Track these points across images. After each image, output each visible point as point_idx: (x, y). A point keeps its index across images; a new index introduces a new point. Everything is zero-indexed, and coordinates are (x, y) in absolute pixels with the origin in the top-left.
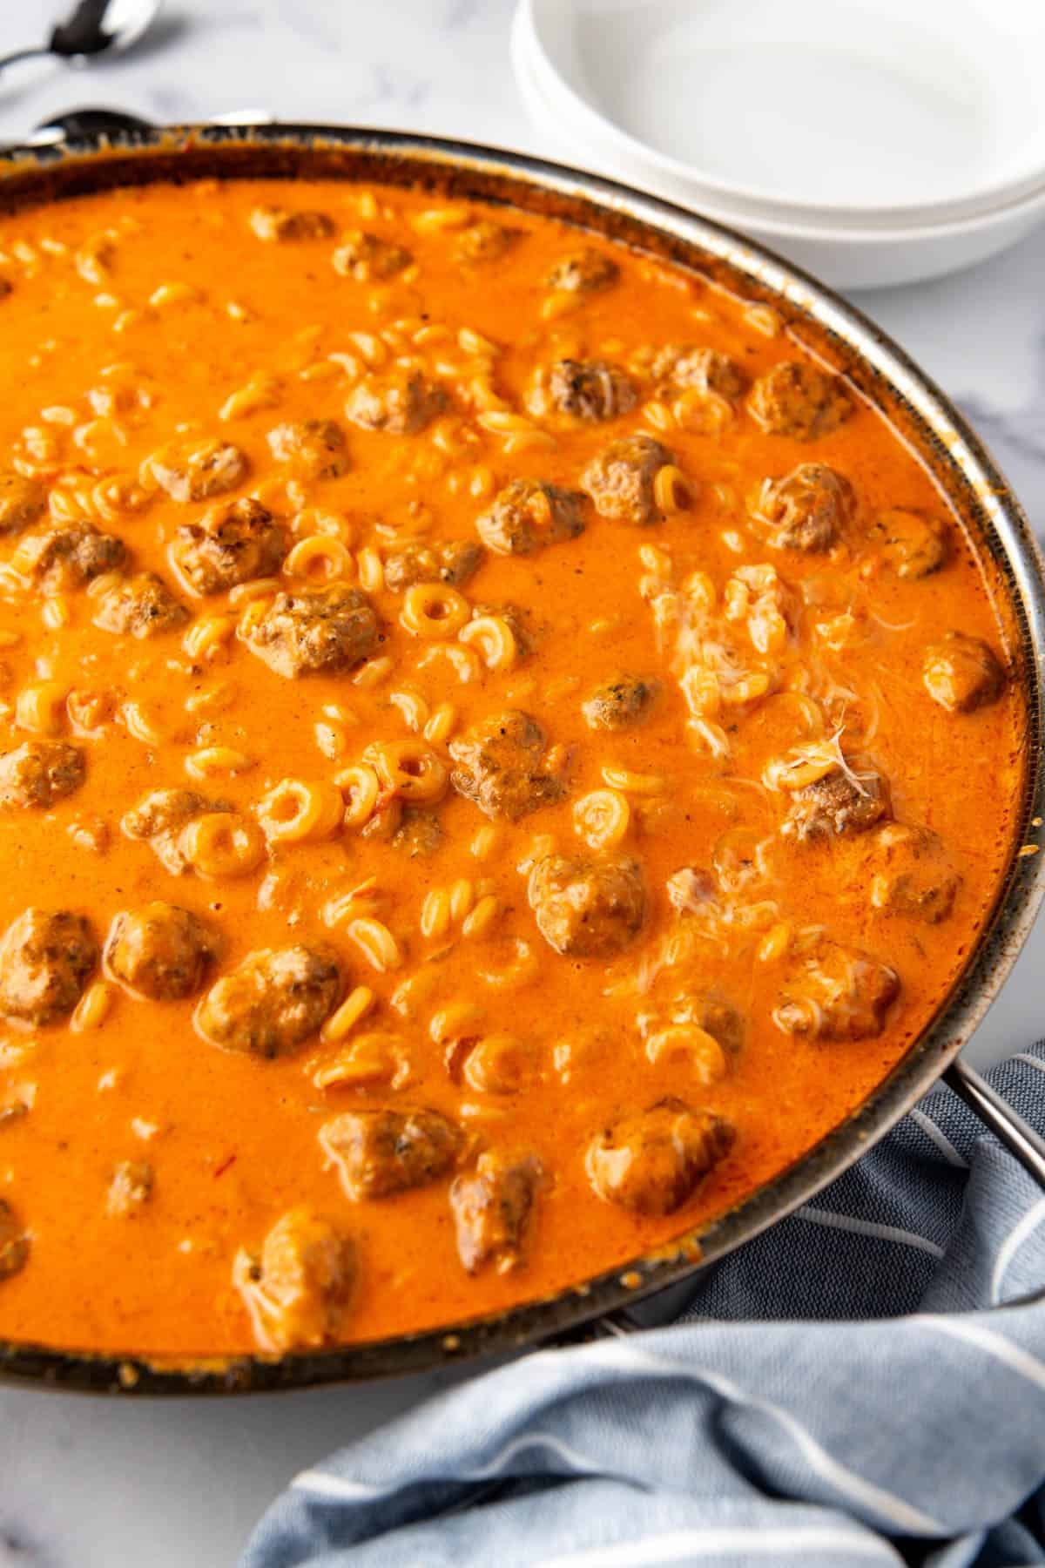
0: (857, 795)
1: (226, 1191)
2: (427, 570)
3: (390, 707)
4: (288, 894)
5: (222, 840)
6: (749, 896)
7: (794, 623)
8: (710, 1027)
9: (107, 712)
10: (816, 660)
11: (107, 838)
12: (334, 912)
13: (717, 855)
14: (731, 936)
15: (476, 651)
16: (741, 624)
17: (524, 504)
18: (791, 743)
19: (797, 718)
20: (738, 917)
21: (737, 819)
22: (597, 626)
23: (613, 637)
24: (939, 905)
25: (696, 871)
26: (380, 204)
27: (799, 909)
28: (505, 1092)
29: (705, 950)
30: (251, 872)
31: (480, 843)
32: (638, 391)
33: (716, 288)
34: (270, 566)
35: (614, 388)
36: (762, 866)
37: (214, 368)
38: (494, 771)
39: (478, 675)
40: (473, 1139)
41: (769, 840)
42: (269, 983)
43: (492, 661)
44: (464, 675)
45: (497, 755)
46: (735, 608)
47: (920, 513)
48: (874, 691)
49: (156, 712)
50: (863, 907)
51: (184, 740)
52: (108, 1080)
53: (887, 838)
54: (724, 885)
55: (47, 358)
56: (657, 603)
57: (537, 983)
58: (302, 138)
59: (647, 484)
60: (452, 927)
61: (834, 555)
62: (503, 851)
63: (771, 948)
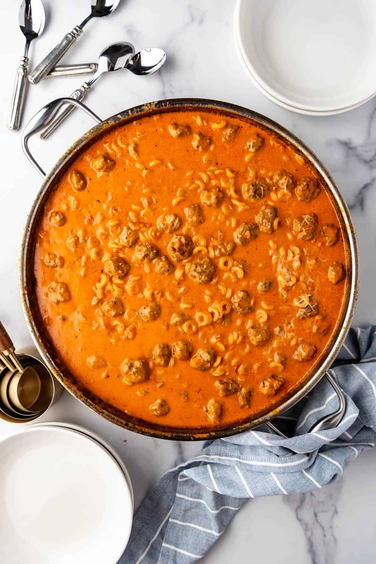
0: (312, 311)
1: (200, 396)
2: (224, 253)
3: (218, 290)
4: (204, 337)
5: (190, 327)
6: (290, 331)
7: (302, 260)
8: (282, 362)
9: (163, 295)
10: (306, 271)
11: (168, 326)
12: (213, 340)
13: (284, 323)
14: (286, 340)
15: (235, 274)
16: (291, 262)
17: (244, 234)
18: (300, 294)
19: (301, 288)
20: (287, 336)
21: (288, 313)
22: (260, 265)
23: (263, 268)
24: (325, 332)
25: (280, 327)
26: (202, 119)
27: (298, 334)
28: (245, 375)
29: (281, 344)
30: (197, 332)
31: (238, 322)
32: (269, 189)
33: (289, 148)
34: (190, 254)
35: (264, 190)
36: (292, 325)
37: (169, 188)
38: (241, 308)
39: (236, 280)
40: (240, 386)
41: (294, 319)
42: (203, 360)
43: (239, 277)
44: (233, 281)
45: (241, 304)
46: (290, 258)
47: (333, 226)
48: (318, 279)
49: (172, 293)
50: (311, 332)
51: (179, 300)
52: (178, 376)
53: (317, 318)
54: (285, 329)
55: (129, 188)
56: (273, 258)
57: (250, 352)
58: (181, 104)
59: (272, 225)
60: (234, 342)
61: (312, 241)
62: (243, 323)
63: (293, 343)
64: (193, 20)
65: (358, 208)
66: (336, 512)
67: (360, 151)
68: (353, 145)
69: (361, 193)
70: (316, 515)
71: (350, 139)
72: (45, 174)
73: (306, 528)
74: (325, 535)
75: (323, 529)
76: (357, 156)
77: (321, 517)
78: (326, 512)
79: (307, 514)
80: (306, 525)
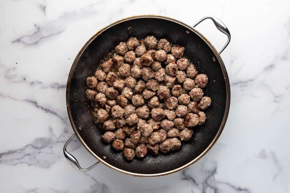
64: (276, 97)
65: (183, 177)
66: (30, 165)
67: (212, 178)
68: (214, 175)
69: (191, 178)
70: (29, 155)
71: (218, 173)
72: (194, 27)
73: (22, 150)
74: (18, 159)
75: (22, 158)
76: (209, 177)
77: (28, 157)
78: (30, 160)
79: (29, 150)
80: (24, 150)
